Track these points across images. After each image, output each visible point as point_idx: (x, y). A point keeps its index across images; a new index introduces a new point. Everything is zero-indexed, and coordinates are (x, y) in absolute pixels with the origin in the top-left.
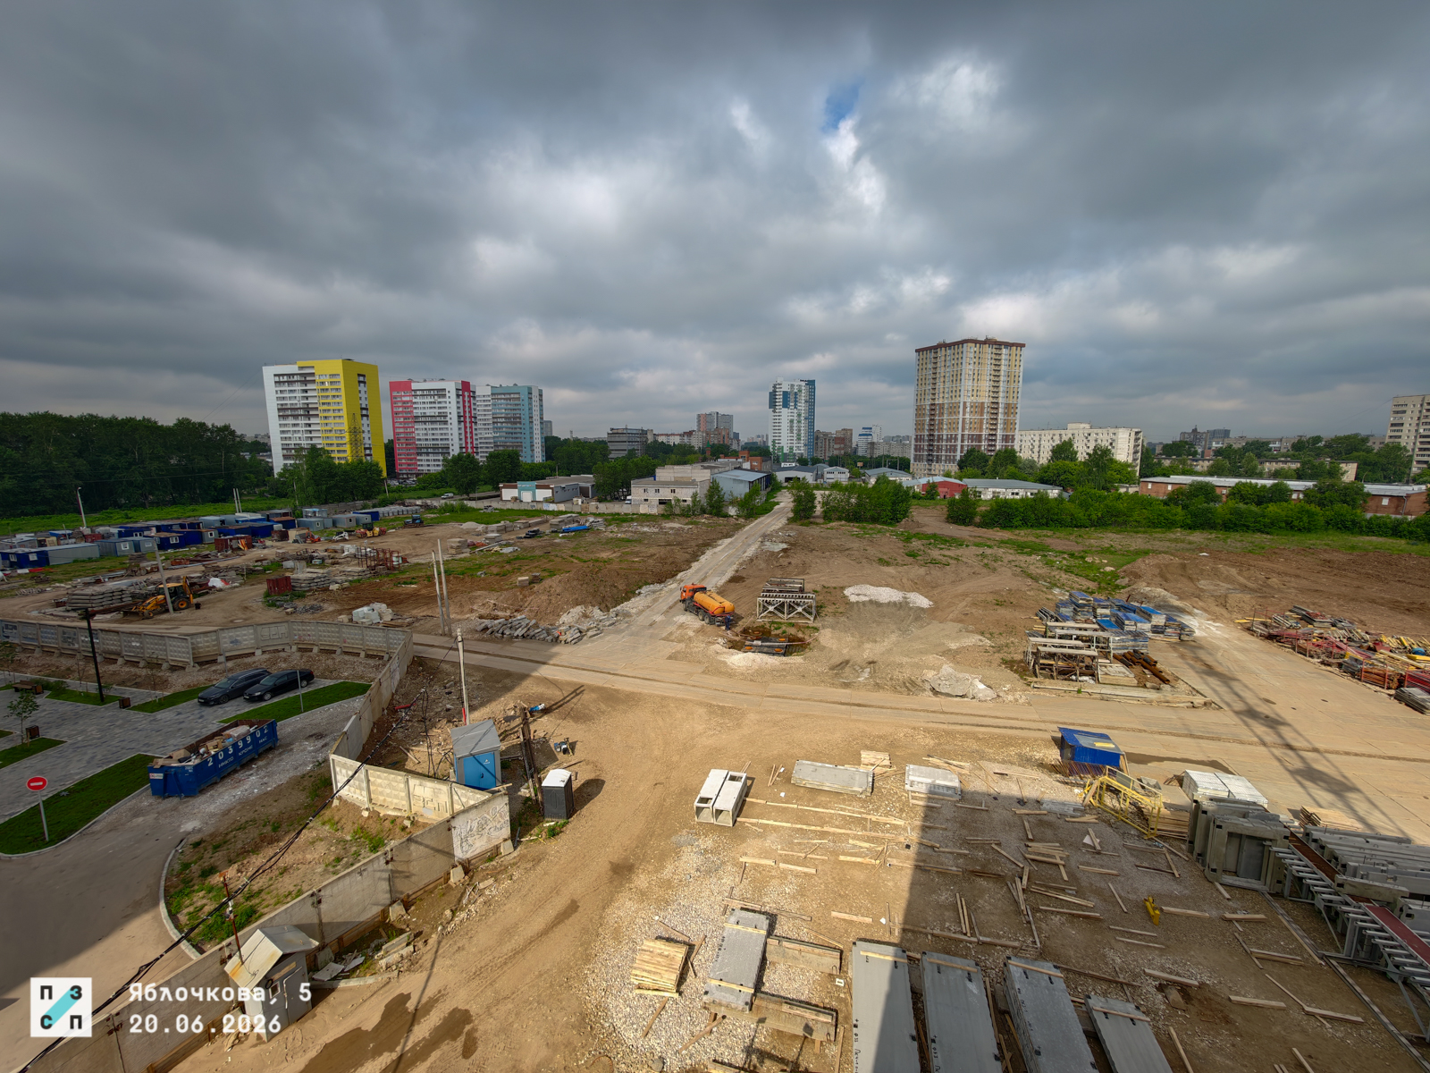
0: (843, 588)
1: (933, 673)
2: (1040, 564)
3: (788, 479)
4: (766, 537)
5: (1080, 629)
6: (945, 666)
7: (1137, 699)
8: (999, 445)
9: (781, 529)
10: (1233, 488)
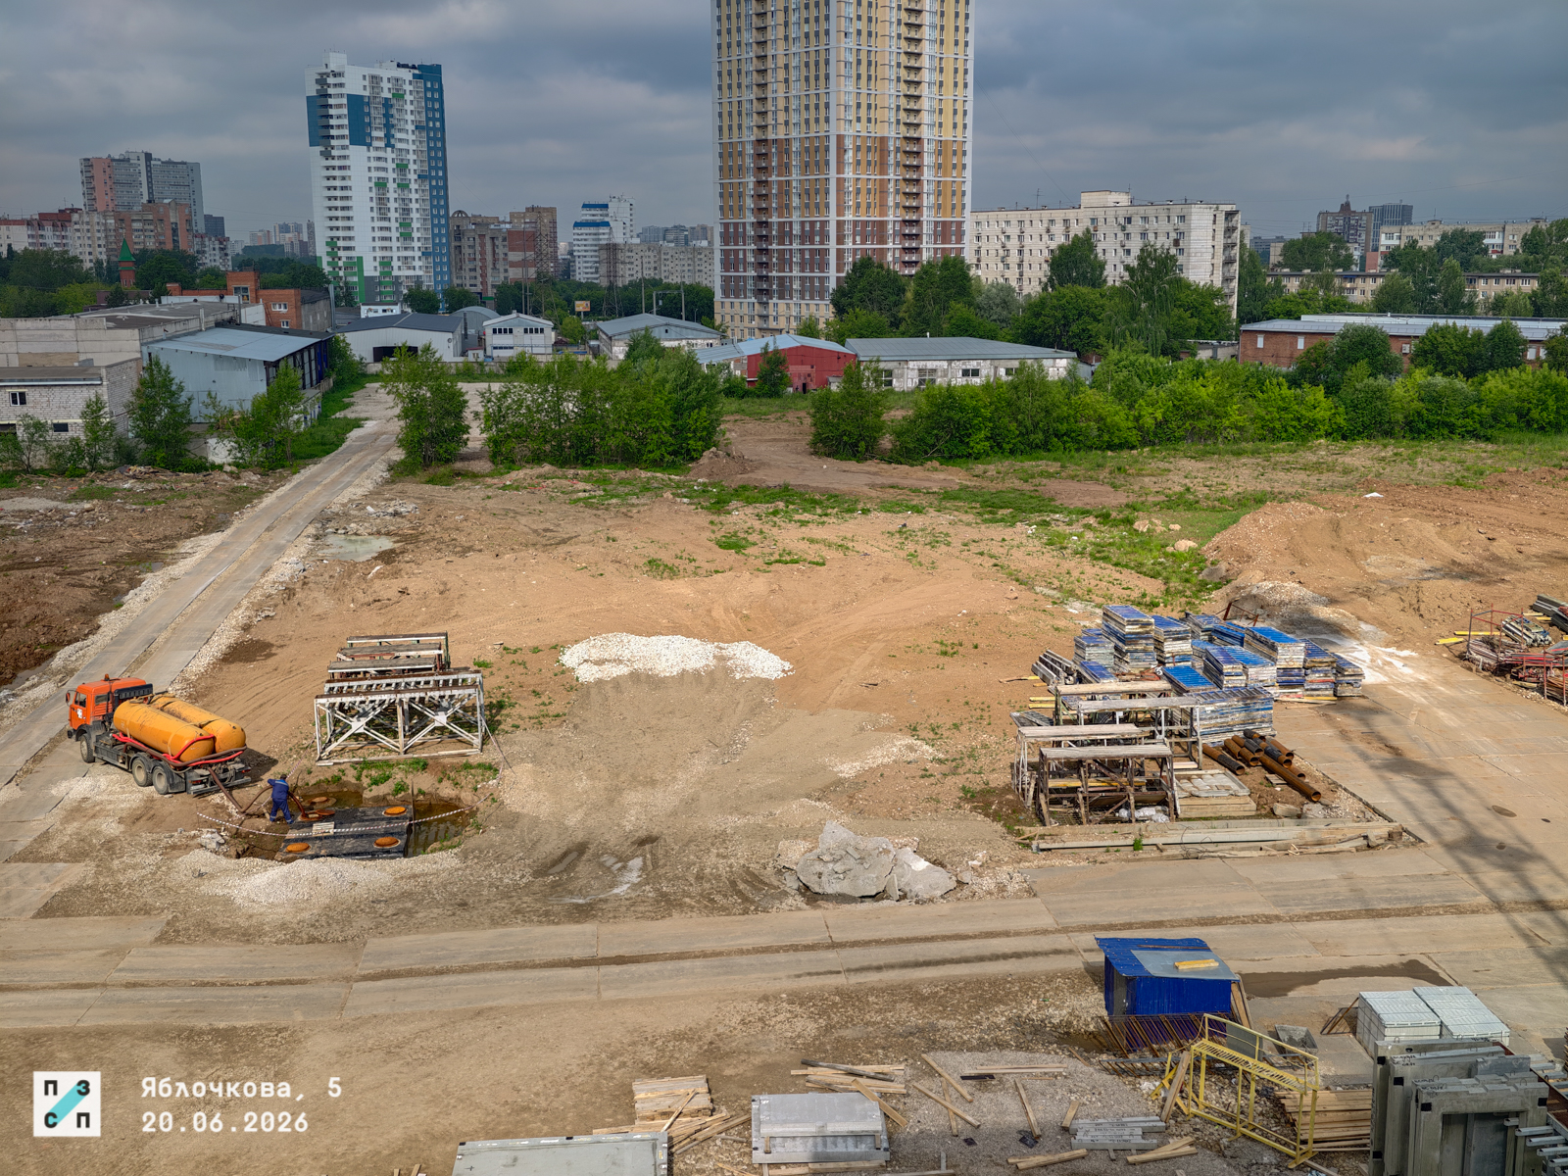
0: (557, 648)
1: (803, 846)
2: (1034, 545)
3: (382, 353)
4: (326, 522)
5: (1131, 695)
6: (831, 826)
7: (1258, 844)
8: (928, 249)
9: (373, 496)
10: (1423, 338)
